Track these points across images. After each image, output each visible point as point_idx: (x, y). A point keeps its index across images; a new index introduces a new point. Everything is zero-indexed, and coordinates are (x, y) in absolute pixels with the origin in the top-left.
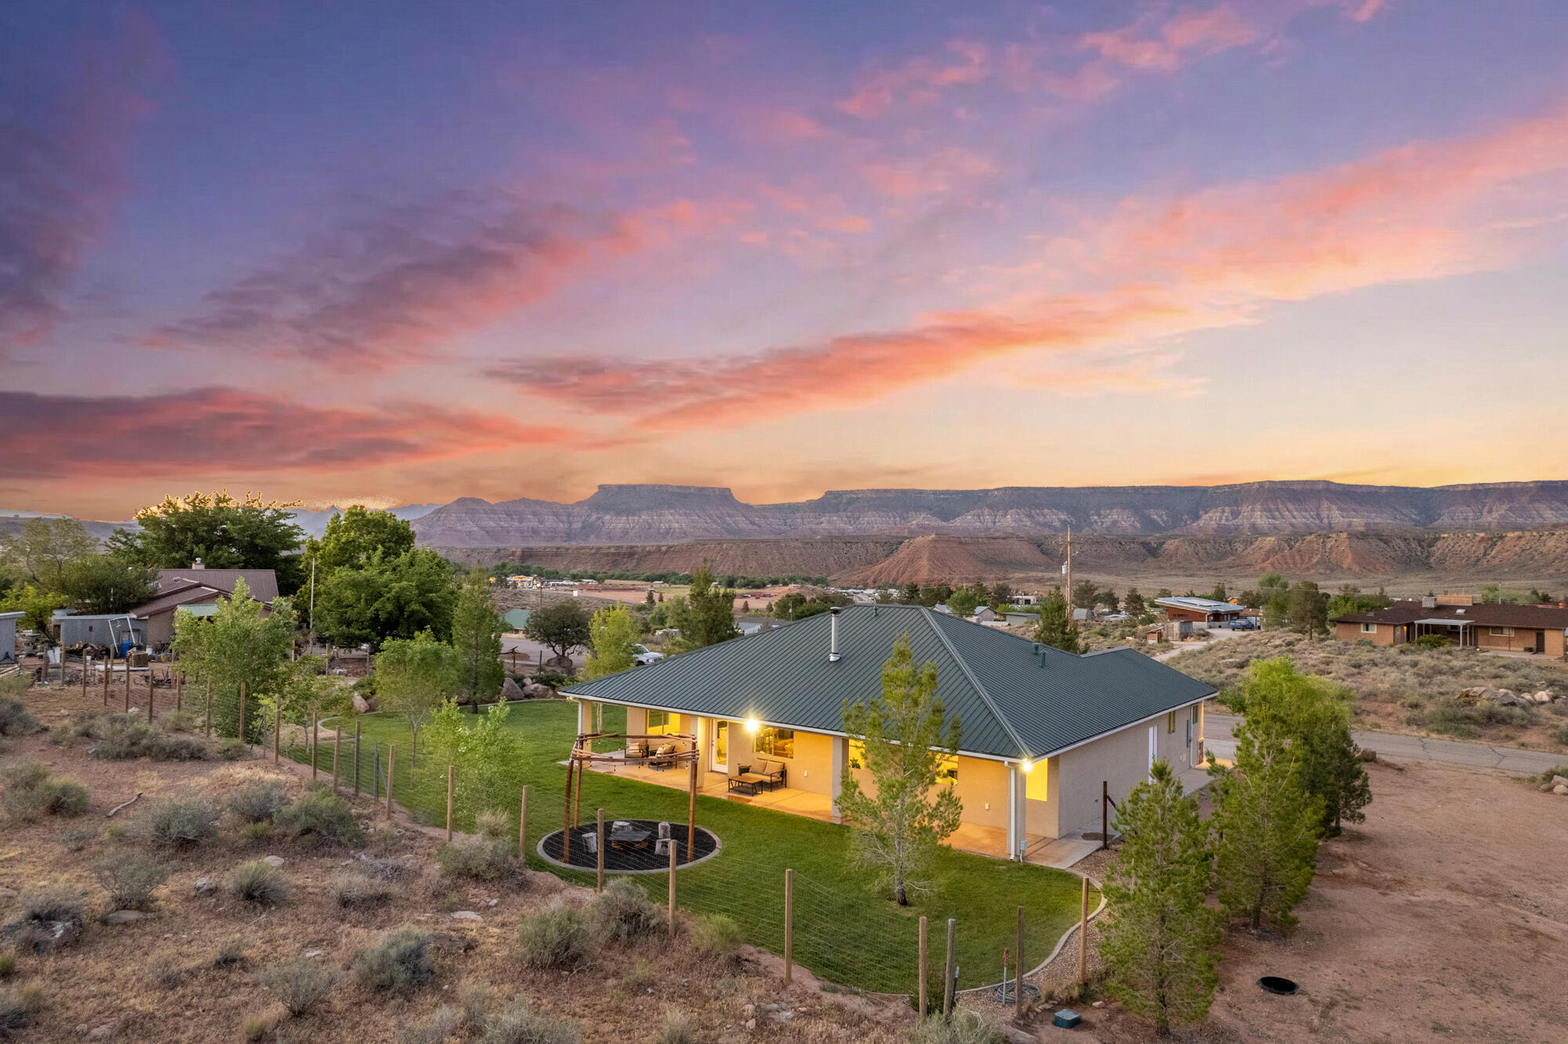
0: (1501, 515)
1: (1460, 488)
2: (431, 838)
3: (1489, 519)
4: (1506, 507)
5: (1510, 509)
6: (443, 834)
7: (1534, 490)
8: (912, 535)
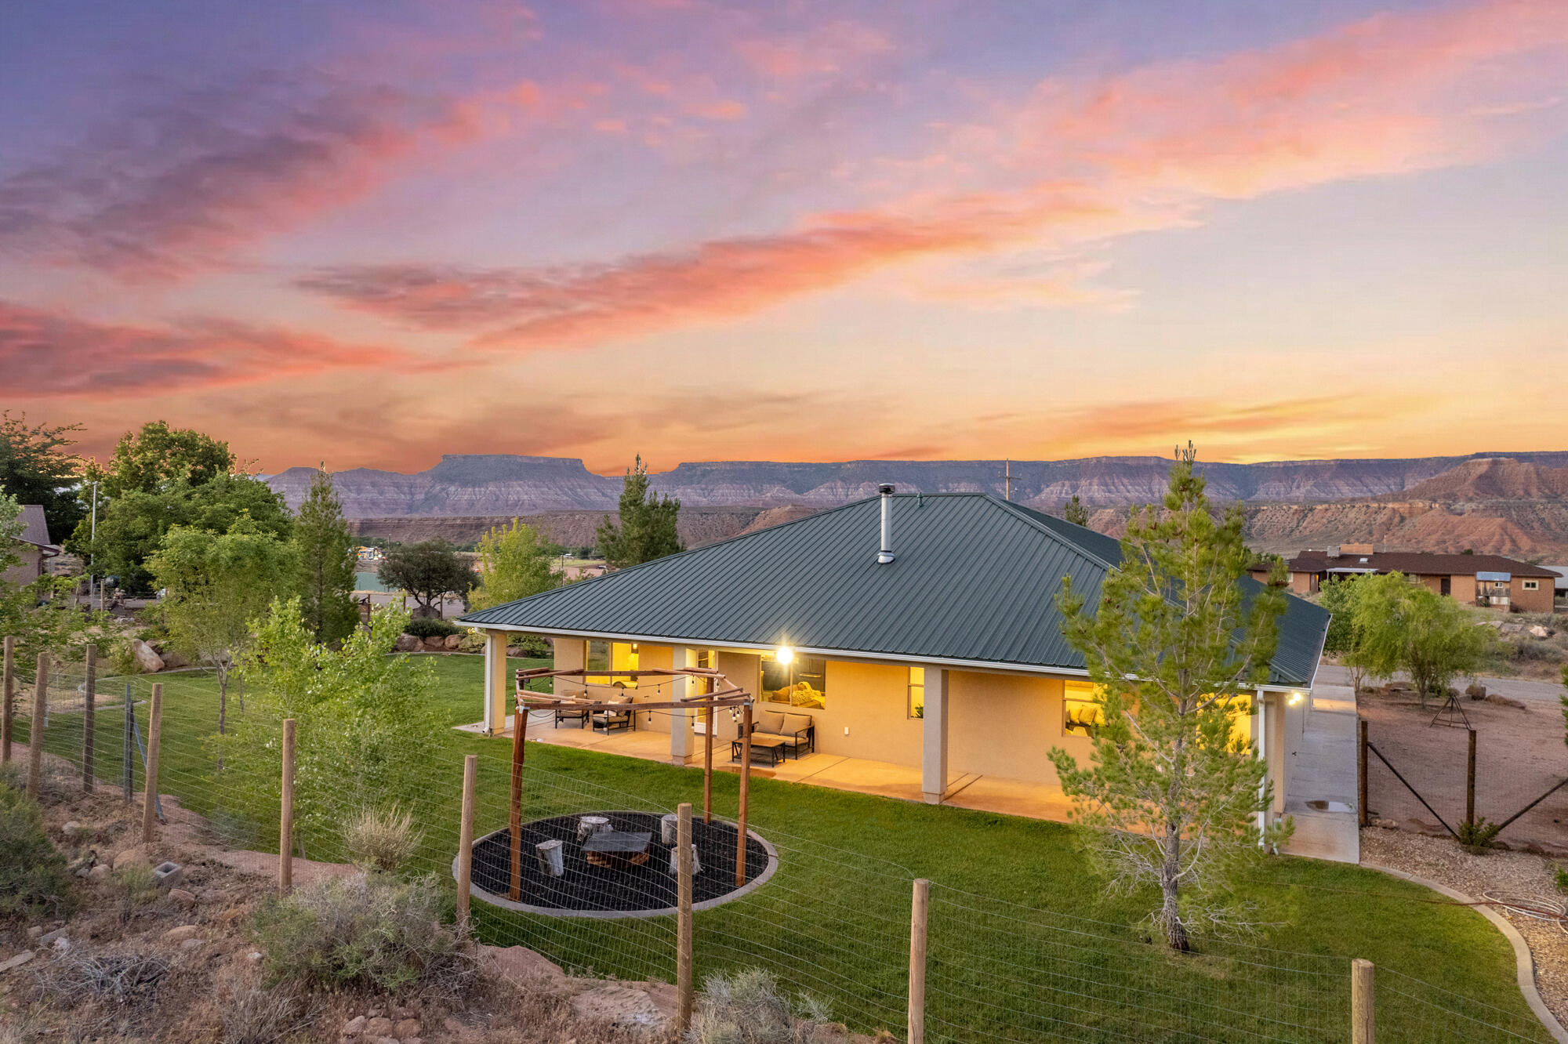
0: (1307, 490)
1: (1274, 465)
2: (242, 878)
3: (1298, 494)
4: (1311, 482)
5: (1315, 485)
6: (268, 865)
7: (1335, 467)
8: (767, 507)
